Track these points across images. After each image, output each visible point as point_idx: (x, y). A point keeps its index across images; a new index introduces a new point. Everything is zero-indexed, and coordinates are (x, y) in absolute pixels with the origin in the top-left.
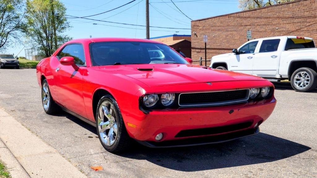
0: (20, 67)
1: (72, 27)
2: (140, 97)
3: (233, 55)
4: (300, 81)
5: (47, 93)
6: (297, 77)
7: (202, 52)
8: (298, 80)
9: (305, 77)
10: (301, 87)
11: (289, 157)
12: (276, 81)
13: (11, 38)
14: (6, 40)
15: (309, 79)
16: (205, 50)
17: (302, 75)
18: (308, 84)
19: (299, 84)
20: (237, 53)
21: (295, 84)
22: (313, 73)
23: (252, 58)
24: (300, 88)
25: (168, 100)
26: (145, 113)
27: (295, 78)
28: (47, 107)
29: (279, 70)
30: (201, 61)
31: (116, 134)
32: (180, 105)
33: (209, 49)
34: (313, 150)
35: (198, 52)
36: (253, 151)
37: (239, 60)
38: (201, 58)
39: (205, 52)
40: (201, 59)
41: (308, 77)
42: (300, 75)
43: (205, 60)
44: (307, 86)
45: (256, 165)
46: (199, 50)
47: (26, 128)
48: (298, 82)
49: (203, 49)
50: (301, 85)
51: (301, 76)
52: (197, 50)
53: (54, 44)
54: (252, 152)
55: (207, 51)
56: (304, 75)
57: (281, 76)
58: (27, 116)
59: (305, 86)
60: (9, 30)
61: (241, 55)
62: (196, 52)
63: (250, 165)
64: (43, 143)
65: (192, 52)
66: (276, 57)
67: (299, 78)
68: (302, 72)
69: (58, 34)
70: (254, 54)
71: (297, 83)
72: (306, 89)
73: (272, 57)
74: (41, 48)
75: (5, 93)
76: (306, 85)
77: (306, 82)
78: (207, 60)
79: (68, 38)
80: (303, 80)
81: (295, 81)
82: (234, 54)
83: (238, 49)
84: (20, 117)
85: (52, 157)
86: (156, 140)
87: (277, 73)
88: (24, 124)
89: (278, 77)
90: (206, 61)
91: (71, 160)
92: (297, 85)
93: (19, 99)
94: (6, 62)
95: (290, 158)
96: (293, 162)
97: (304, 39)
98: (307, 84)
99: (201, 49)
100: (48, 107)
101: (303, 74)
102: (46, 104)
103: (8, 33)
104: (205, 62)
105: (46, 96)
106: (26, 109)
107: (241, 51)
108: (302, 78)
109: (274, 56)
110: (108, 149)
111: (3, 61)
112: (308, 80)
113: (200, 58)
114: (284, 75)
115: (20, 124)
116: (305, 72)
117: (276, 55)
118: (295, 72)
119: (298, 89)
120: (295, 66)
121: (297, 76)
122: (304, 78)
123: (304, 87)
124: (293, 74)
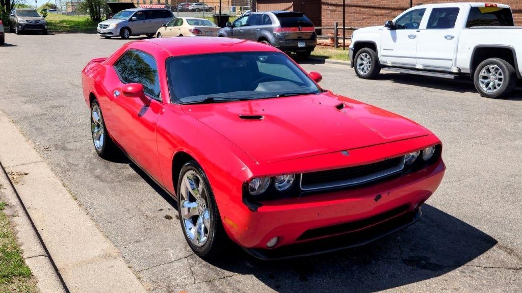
0: (48, 31)
2: (244, 183)
3: (386, 31)
4: (489, 80)
5: (99, 120)
6: (484, 73)
7: (339, 11)
8: (485, 78)
9: (496, 73)
10: (490, 89)
11: (463, 264)
12: (452, 77)
15: (502, 77)
16: (342, 8)
17: (492, 70)
18: (501, 85)
19: (487, 85)
20: (393, 27)
21: (481, 85)
22: (508, 69)
23: (415, 37)
24: (488, 91)
25: (284, 181)
26: (251, 210)
27: (481, 74)
28: (100, 143)
29: (456, 59)
30: (337, 29)
31: (209, 230)
32: (302, 189)
33: (349, 6)
34: (500, 247)
35: (332, 11)
36: (411, 250)
37: (394, 39)
38: (337, 24)
39: (342, 10)
40: (337, 26)
41: (500, 74)
42: (488, 71)
43: (342, 27)
44: (498, 88)
45: (415, 284)
46: (334, 8)
47: (70, 192)
48: (486, 81)
49: (340, 5)
50: (490, 85)
51: (490, 72)
52: (331, 8)
54: (411, 254)
55: (346, 10)
56: (495, 70)
57: (459, 70)
58: (69, 164)
59: (495, 88)
61: (398, 32)
62: (329, 10)
63: (407, 286)
64: (97, 231)
65: (323, 11)
66: (452, 38)
67: (486, 74)
68: (491, 66)
70: (419, 31)
71: (483, 82)
72: (497, 93)
73: (446, 37)
75: (31, 102)
76: (497, 86)
77: (497, 82)
78: (346, 28)
80: (493, 79)
81: (481, 80)
82: (388, 30)
83: (394, 21)
84: (58, 165)
85: (112, 267)
86: (267, 247)
87: (453, 66)
88: (67, 184)
89: (455, 70)
90: (344, 29)
91: (141, 275)
92: (484, 86)
93: (54, 118)
94: (26, 22)
95: (465, 266)
96: (470, 276)
97: (496, 6)
98: (499, 85)
99: (337, 5)
100: (102, 145)
101: (493, 68)
102: (99, 139)
104: (342, 30)
105: (99, 126)
106: (67, 145)
107: (398, 24)
108: (491, 74)
109: (449, 36)
110: (196, 250)
111: (22, 21)
112: (500, 80)
113: (335, 24)
114: (464, 69)
115: (60, 183)
116: (496, 66)
117: (452, 34)
118: (480, 65)
119: (485, 92)
120: (482, 54)
121: (483, 71)
122: (494, 75)
123: (495, 90)
124: (478, 68)
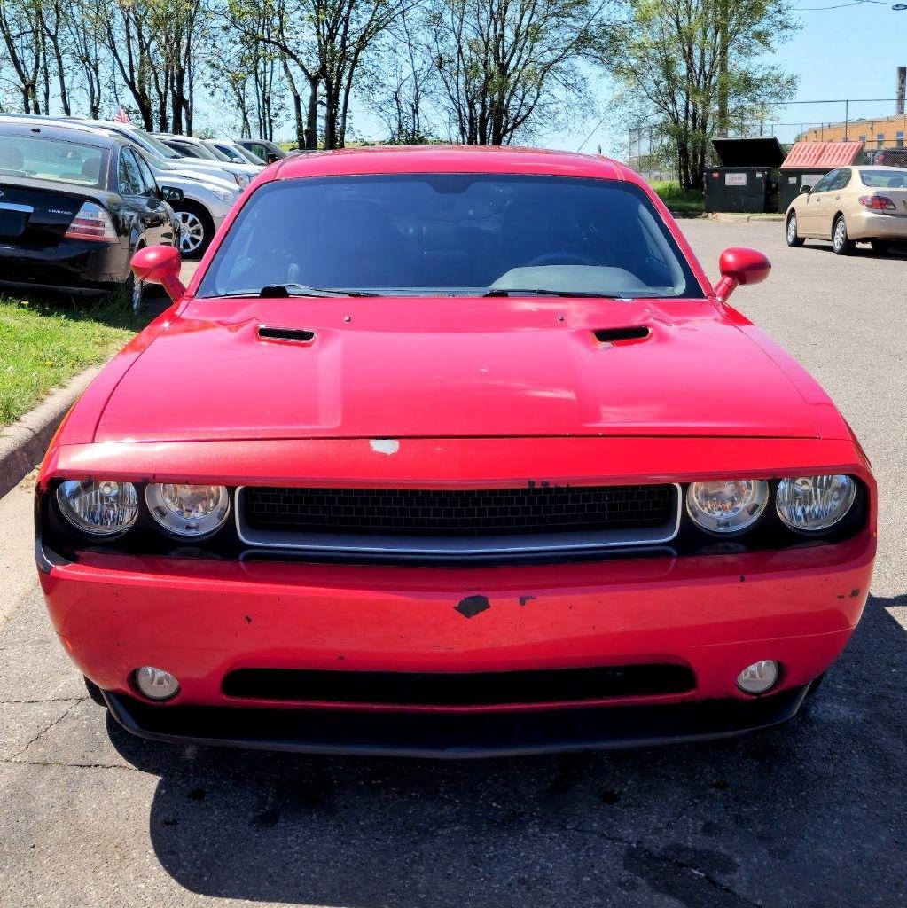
1: (795, 27)
13: (555, 88)
14: (538, 95)
53: (715, 108)
60: (549, 57)
69: (738, 63)
74: (662, 129)
79: (777, 80)
103: (546, 68)
